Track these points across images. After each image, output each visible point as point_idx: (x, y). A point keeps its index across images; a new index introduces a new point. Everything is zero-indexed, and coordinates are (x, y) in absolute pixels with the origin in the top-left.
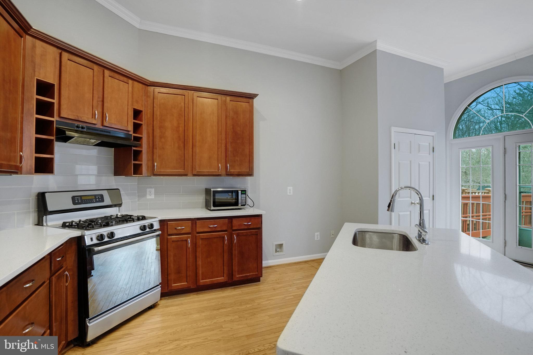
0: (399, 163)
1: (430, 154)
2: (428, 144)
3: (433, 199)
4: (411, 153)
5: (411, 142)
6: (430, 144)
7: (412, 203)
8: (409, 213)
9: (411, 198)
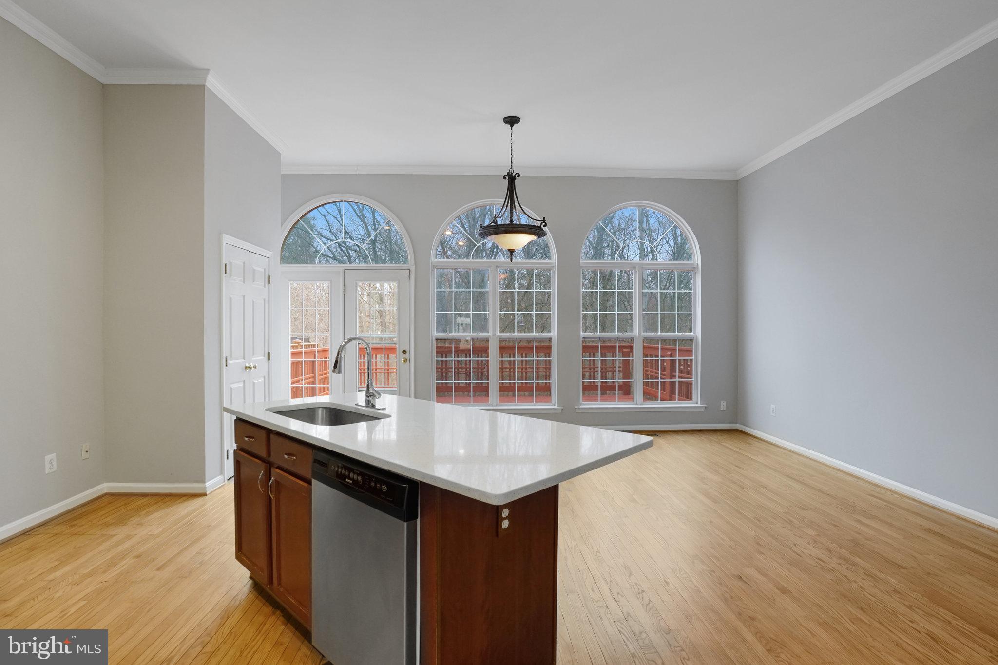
0: (231, 299)
1: (265, 287)
2: (263, 270)
3: (269, 359)
4: (244, 283)
5: (244, 263)
6: (265, 269)
7: (246, 368)
8: (241, 384)
9: (244, 358)
